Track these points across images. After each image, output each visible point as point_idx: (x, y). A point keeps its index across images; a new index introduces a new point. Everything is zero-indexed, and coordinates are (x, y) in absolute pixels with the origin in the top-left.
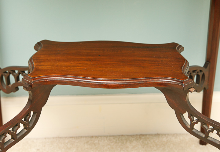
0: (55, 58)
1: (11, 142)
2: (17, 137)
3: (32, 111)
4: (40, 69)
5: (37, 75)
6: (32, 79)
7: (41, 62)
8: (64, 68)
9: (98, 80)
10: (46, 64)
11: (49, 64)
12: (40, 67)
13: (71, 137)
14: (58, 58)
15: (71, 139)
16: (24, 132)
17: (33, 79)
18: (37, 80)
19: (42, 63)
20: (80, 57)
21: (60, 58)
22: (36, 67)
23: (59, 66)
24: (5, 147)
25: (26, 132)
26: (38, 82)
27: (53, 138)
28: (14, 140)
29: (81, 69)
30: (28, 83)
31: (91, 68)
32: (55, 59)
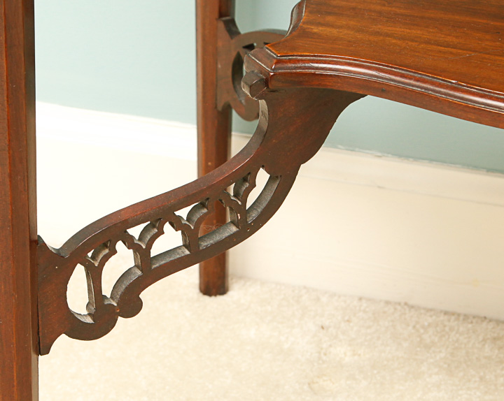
0: (383, 8)
1: (178, 256)
2: (199, 246)
3: (263, 167)
4: (315, 33)
5: (293, 49)
6: (275, 61)
7: (330, 14)
8: (394, 41)
9: (491, 98)
10: (343, 22)
11: (352, 23)
12: (315, 30)
13: (446, 313)
14: (394, 9)
15: (442, 317)
16: (227, 235)
17: (278, 62)
18: (290, 65)
19: (330, 19)
20: (468, 19)
21: (398, 11)
22: (305, 26)
23: (381, 35)
24: (154, 267)
25: (235, 234)
26: (291, 73)
27: (387, 303)
28: (187, 252)
29: (451, 53)
30: (262, 71)
31: (487, 56)
32: (380, 13)
